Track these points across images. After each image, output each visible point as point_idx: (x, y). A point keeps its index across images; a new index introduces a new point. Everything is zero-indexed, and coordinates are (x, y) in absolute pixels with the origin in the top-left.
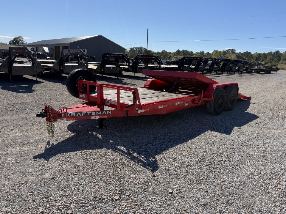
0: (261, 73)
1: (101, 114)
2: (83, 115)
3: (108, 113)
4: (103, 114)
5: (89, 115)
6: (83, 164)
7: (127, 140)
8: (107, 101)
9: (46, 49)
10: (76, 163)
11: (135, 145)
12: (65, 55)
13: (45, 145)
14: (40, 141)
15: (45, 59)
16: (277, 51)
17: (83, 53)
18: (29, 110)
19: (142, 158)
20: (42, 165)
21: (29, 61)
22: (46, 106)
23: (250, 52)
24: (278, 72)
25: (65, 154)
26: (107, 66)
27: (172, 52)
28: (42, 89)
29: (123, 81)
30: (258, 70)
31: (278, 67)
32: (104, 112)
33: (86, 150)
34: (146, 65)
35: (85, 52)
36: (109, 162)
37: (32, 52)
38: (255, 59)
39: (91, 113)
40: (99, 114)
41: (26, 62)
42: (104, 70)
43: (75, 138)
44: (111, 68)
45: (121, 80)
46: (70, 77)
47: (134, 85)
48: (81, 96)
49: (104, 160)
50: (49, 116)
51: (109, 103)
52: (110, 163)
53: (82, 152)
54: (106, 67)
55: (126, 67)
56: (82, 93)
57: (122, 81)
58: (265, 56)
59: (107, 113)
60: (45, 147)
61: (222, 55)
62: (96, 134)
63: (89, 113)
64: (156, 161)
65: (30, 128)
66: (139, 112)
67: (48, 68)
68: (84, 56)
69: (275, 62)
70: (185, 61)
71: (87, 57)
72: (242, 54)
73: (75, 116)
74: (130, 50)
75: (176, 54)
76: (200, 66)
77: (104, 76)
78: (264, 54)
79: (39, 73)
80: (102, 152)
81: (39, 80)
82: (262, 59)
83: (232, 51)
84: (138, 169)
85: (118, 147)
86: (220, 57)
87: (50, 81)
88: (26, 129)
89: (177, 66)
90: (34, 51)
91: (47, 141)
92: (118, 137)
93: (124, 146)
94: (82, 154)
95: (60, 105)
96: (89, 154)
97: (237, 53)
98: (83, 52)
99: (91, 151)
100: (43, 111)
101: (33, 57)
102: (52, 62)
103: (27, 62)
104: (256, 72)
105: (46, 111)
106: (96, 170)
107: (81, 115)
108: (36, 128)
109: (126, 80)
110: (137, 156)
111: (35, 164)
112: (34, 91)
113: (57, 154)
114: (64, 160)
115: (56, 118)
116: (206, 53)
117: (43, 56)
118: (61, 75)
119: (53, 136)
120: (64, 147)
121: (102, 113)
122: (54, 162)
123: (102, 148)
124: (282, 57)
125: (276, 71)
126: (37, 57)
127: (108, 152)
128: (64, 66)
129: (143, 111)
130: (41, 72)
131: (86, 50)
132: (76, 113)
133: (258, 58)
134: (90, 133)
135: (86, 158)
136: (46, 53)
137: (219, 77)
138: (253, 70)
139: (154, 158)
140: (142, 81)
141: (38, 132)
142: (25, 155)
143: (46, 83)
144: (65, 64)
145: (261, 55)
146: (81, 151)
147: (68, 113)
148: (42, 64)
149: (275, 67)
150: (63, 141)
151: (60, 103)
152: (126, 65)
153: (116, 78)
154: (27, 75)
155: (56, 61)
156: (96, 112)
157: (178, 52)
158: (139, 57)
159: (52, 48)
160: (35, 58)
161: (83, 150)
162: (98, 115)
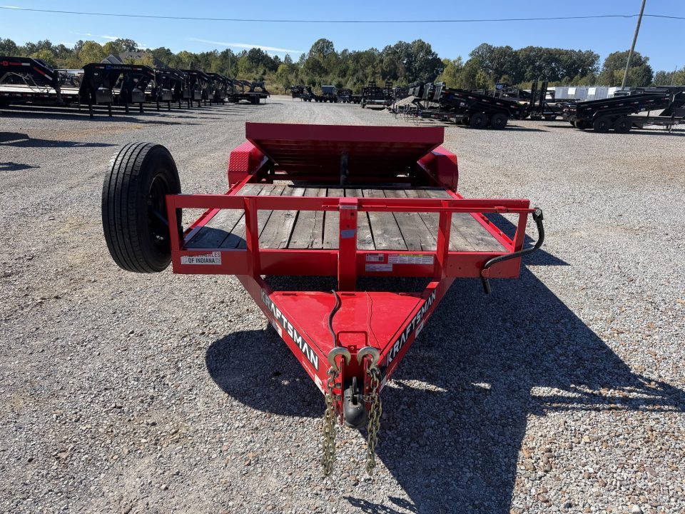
16: (227, 50)
23: (169, 50)
24: (269, 99)
31: (267, 88)
52: (639, 448)
58: (206, 60)
61: (111, 56)
70: (96, 74)
76: (135, 90)
78: (203, 56)
83: (128, 46)
86: (106, 60)
104: (231, 101)
133: (196, 64)
145: (200, 59)
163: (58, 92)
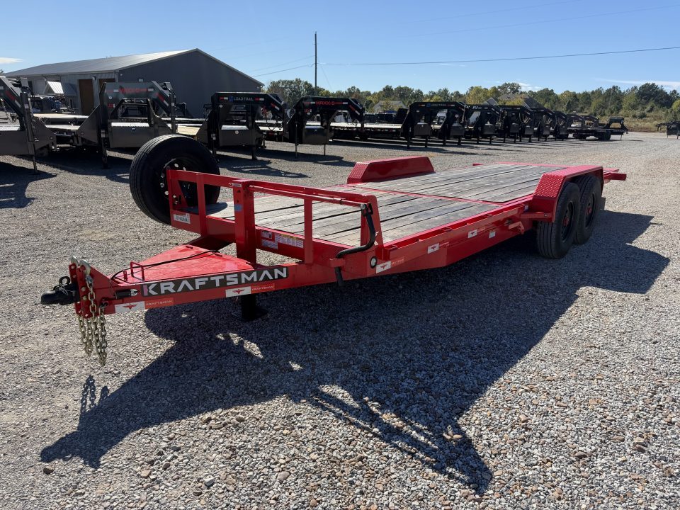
0: (588, 138)
1: (255, 280)
2: (197, 288)
3: (276, 277)
4: (261, 279)
5: (218, 285)
6: (222, 474)
7: (343, 357)
8: (266, 236)
9: (57, 88)
10: (198, 469)
11: (377, 381)
12: (110, 98)
13: (78, 396)
14: (58, 381)
15: (54, 112)
16: (614, 87)
17: (161, 94)
18: (18, 264)
19: (419, 431)
20: (77, 495)
21: (13, 117)
22: (74, 265)
23: (552, 90)
24: (625, 136)
25: (151, 430)
26: (225, 127)
27: (372, 93)
28: (53, 193)
29: (269, 165)
30: (581, 131)
31: (626, 124)
32: (266, 272)
33: (220, 410)
34: (325, 124)
35: (166, 89)
36: (314, 456)
37: (18, 91)
38: (565, 106)
39: (225, 277)
40: (249, 279)
41: (4, 121)
42: (217, 137)
43: (177, 360)
44: (237, 132)
45: (264, 163)
46: (139, 162)
47: (300, 176)
48: (176, 217)
49: (292, 452)
50: (84, 298)
51: (273, 240)
52: (314, 461)
53: (209, 419)
54: (222, 128)
55: (277, 129)
56: (182, 210)
57: (267, 167)
58: (587, 99)
59: (273, 276)
60: (79, 406)
61: (491, 98)
62: (241, 343)
63: (217, 279)
64: (466, 443)
65: (21, 327)
66: (379, 269)
67: (65, 134)
68: (165, 102)
69: (612, 112)
71: (173, 104)
72: (534, 94)
73: (173, 291)
74: (271, 87)
75: (384, 96)
76: (455, 125)
77: (218, 153)
78: (586, 94)
79: (42, 148)
80: (277, 414)
81: (42, 168)
82: (580, 106)
83: (512, 89)
84: (423, 484)
85: (325, 390)
86: (486, 102)
87: (74, 172)
88: (8, 334)
89: (399, 126)
90: (23, 89)
91: (83, 380)
92: (313, 348)
93: (343, 385)
94: (211, 428)
95: (111, 243)
96: (236, 426)
97: (525, 93)
98: (161, 89)
99: (241, 410)
100: (65, 281)
101: (20, 106)
102: (75, 118)
103: (6, 121)
104: (575, 137)
105: (74, 281)
106: (275, 499)
107: (191, 288)
108: (43, 327)
109: (276, 164)
110: (397, 423)
111: (49, 486)
112: (29, 200)
113: (126, 434)
114: (152, 463)
115: (111, 304)
116: (452, 94)
117: (50, 104)
118: (104, 155)
119: (103, 360)
120: (144, 399)
121: (259, 277)
122: (117, 471)
123: (272, 397)
124: (624, 100)
125: (622, 134)
126: (33, 107)
127: (298, 415)
128: (109, 129)
129: (388, 265)
130: (48, 147)
131: (168, 84)
132: (177, 283)
133: (573, 103)
134: (220, 337)
135: (227, 444)
136: (58, 97)
137: (502, 152)
138: (571, 131)
139: (457, 429)
140: (319, 165)
141: (52, 342)
142: (10, 446)
143: (64, 176)
144: (114, 124)
145: (578, 98)
146: (207, 415)
147: (149, 285)
148: (48, 126)
149: (618, 125)
150: (139, 376)
151: (110, 236)
152: (277, 125)
153: (250, 157)
154: (7, 157)
155: (87, 117)
156: (239, 274)
157: (388, 91)
158: (306, 103)
159: (71, 83)
160: (26, 107)
161: (212, 410)
162: (247, 283)
163: (363, 125)
